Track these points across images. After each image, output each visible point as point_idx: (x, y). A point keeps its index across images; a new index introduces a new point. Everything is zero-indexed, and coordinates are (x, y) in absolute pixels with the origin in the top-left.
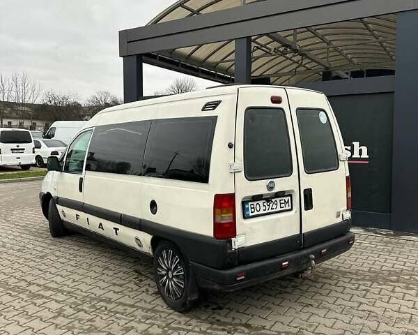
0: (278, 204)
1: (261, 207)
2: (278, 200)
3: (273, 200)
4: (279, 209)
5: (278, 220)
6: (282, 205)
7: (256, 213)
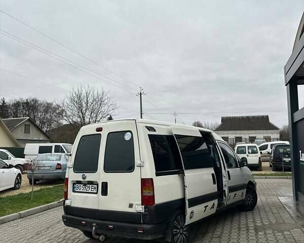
0: (90, 188)
1: (81, 188)
2: (91, 186)
3: (88, 185)
4: (90, 191)
5: (87, 197)
6: (93, 189)
7: (78, 190)
